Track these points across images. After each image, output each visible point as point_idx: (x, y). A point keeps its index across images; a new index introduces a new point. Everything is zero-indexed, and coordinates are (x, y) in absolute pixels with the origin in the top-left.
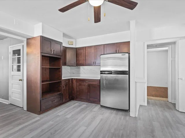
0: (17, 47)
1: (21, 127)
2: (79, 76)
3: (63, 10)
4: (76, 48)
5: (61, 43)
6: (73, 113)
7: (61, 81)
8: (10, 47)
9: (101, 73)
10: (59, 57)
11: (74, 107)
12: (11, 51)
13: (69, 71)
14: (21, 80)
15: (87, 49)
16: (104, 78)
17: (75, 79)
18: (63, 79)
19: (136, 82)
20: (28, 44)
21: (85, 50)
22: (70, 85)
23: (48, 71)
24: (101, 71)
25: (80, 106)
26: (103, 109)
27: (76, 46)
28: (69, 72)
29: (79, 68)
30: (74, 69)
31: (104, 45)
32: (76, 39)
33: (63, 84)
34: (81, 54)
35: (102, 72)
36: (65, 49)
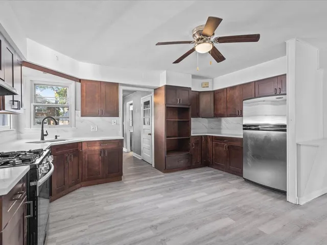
0: (147, 98)
1: (148, 178)
2: (220, 133)
3: (177, 62)
4: (214, 91)
5: (190, 88)
6: (200, 179)
7: (189, 138)
8: (142, 98)
9: (244, 129)
10: (187, 107)
11: (205, 174)
12: (142, 103)
13: (207, 125)
14: (150, 134)
15: (228, 91)
16: (248, 137)
17: (209, 136)
18: (192, 135)
19: (297, 145)
20: (155, 94)
21: (225, 94)
22: (203, 145)
23: (176, 125)
24: (244, 126)
25: (213, 174)
26: (247, 185)
27: (213, 88)
28: (206, 127)
29: (220, 121)
30: (213, 122)
31: (255, 82)
32: (213, 79)
33: (192, 142)
34: (221, 99)
35: (246, 127)
36: (199, 94)
